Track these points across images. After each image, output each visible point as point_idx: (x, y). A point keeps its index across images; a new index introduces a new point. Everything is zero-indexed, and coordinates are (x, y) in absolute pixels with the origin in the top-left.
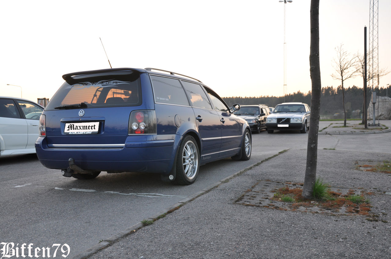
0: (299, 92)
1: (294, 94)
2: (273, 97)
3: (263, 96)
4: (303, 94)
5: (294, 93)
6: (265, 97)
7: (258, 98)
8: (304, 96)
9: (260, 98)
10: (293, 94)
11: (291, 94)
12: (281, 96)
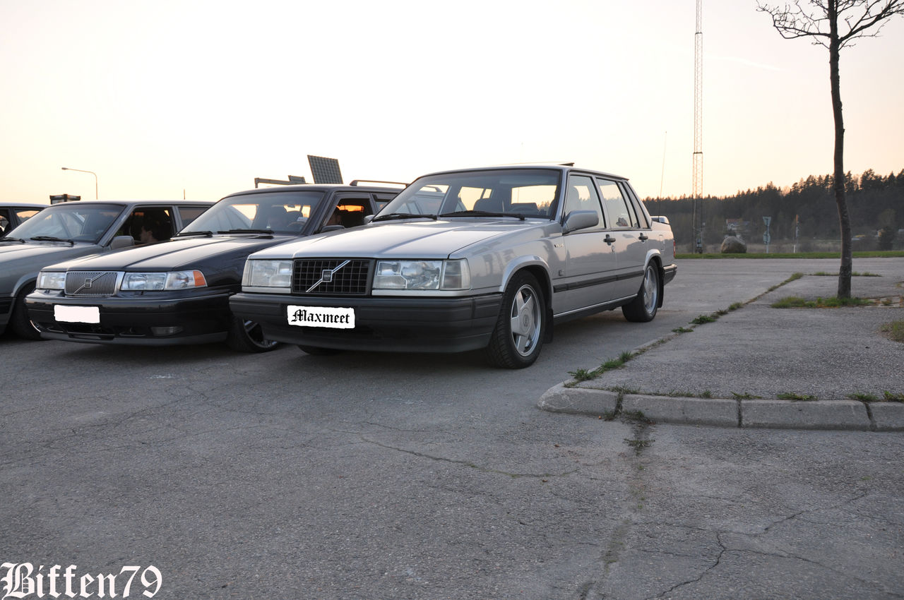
0: (769, 187)
1: (760, 190)
2: (711, 197)
3: (687, 196)
4: (780, 189)
5: (759, 188)
6: (692, 198)
7: (675, 201)
8: (782, 195)
9: (680, 200)
10: (756, 190)
11: (752, 190)
12: (728, 197)
